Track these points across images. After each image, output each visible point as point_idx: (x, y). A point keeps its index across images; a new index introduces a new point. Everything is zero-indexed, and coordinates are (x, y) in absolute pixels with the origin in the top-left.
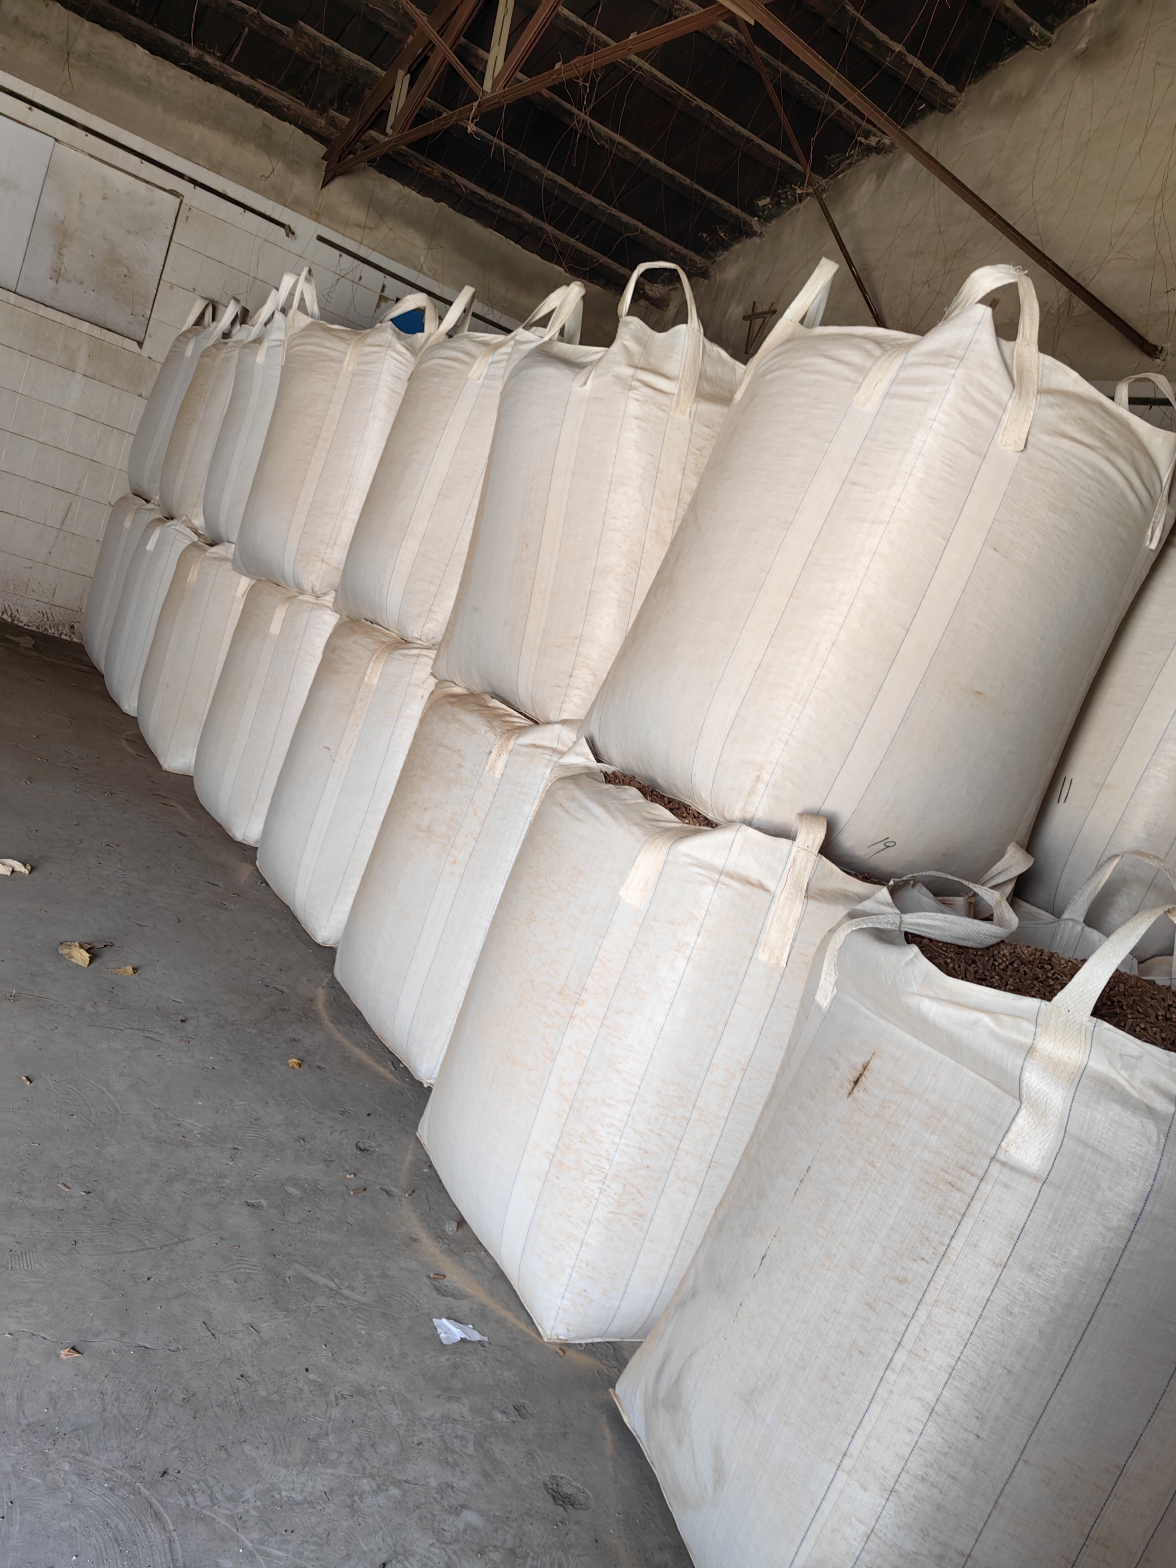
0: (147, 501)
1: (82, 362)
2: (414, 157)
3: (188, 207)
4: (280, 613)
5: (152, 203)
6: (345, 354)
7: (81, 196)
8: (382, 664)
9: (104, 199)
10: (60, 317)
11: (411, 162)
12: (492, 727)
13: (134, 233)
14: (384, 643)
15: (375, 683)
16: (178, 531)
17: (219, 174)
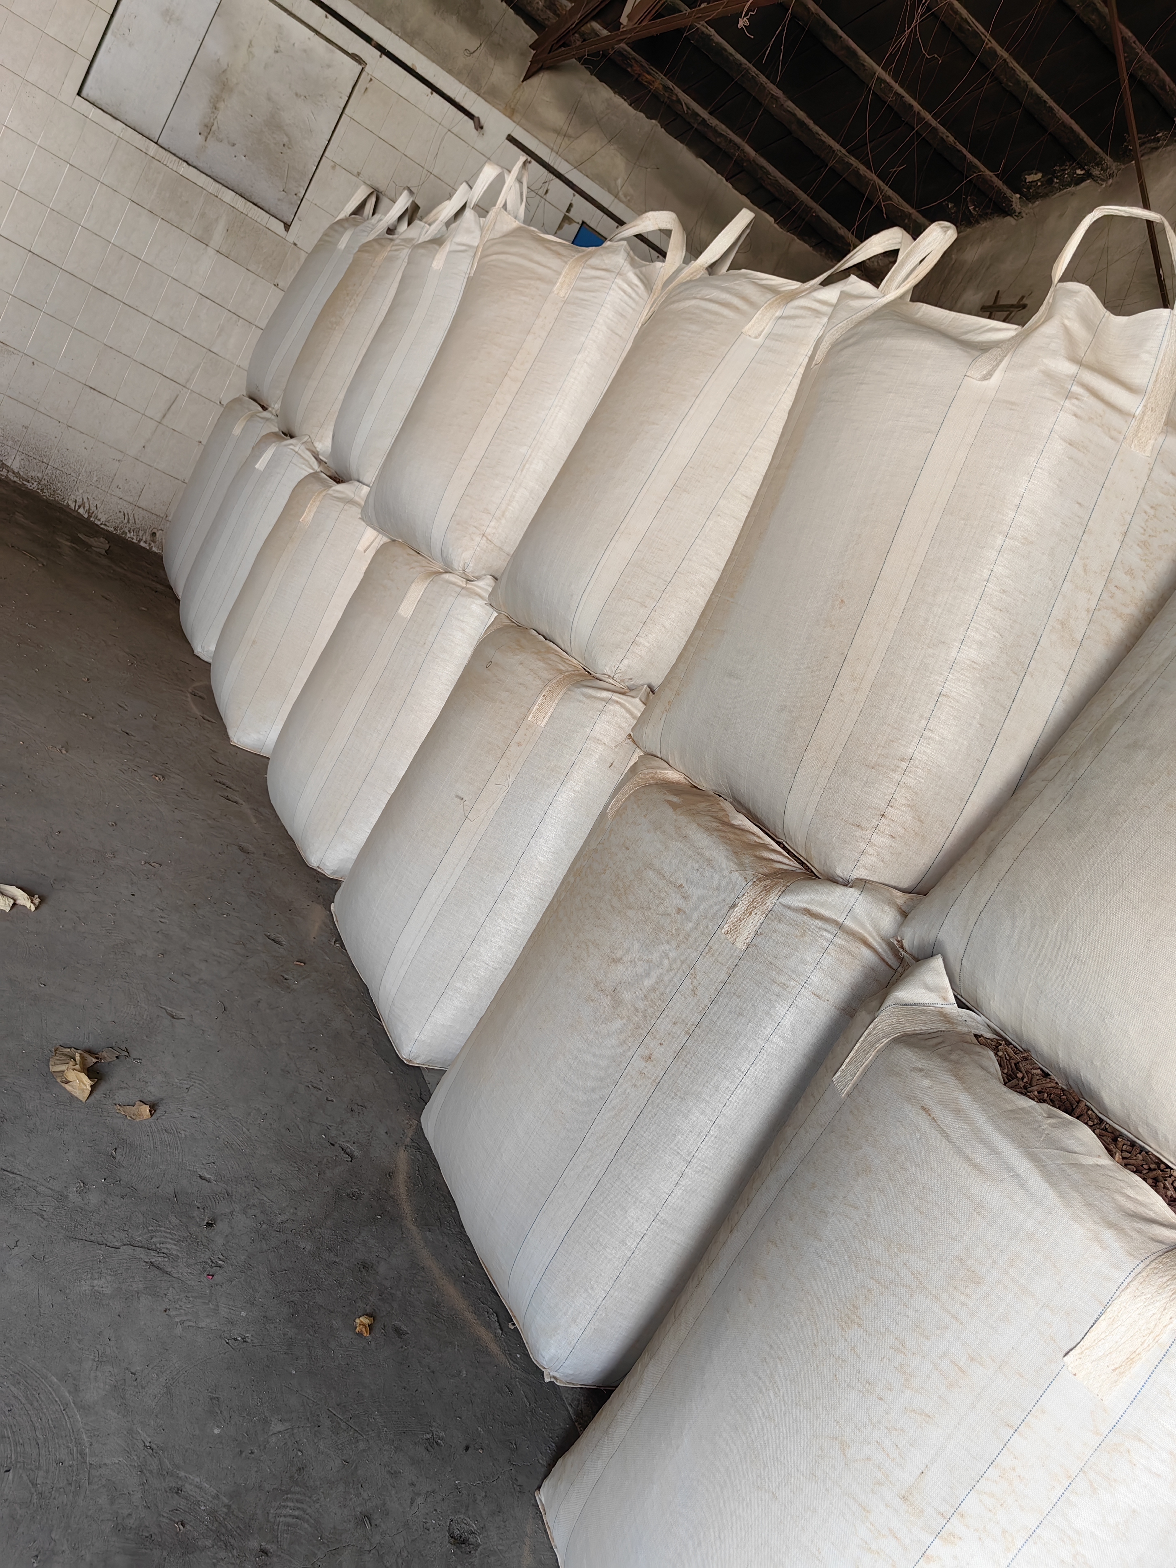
0: (264, 408)
1: (218, 237)
2: (636, 61)
3: (369, 77)
4: (416, 591)
5: (329, 66)
6: (559, 274)
7: (251, 44)
8: (556, 701)
9: (277, 52)
10: (202, 180)
11: (632, 66)
12: (741, 865)
13: (303, 97)
14: (561, 672)
15: (543, 725)
16: (297, 452)
17: (411, 45)
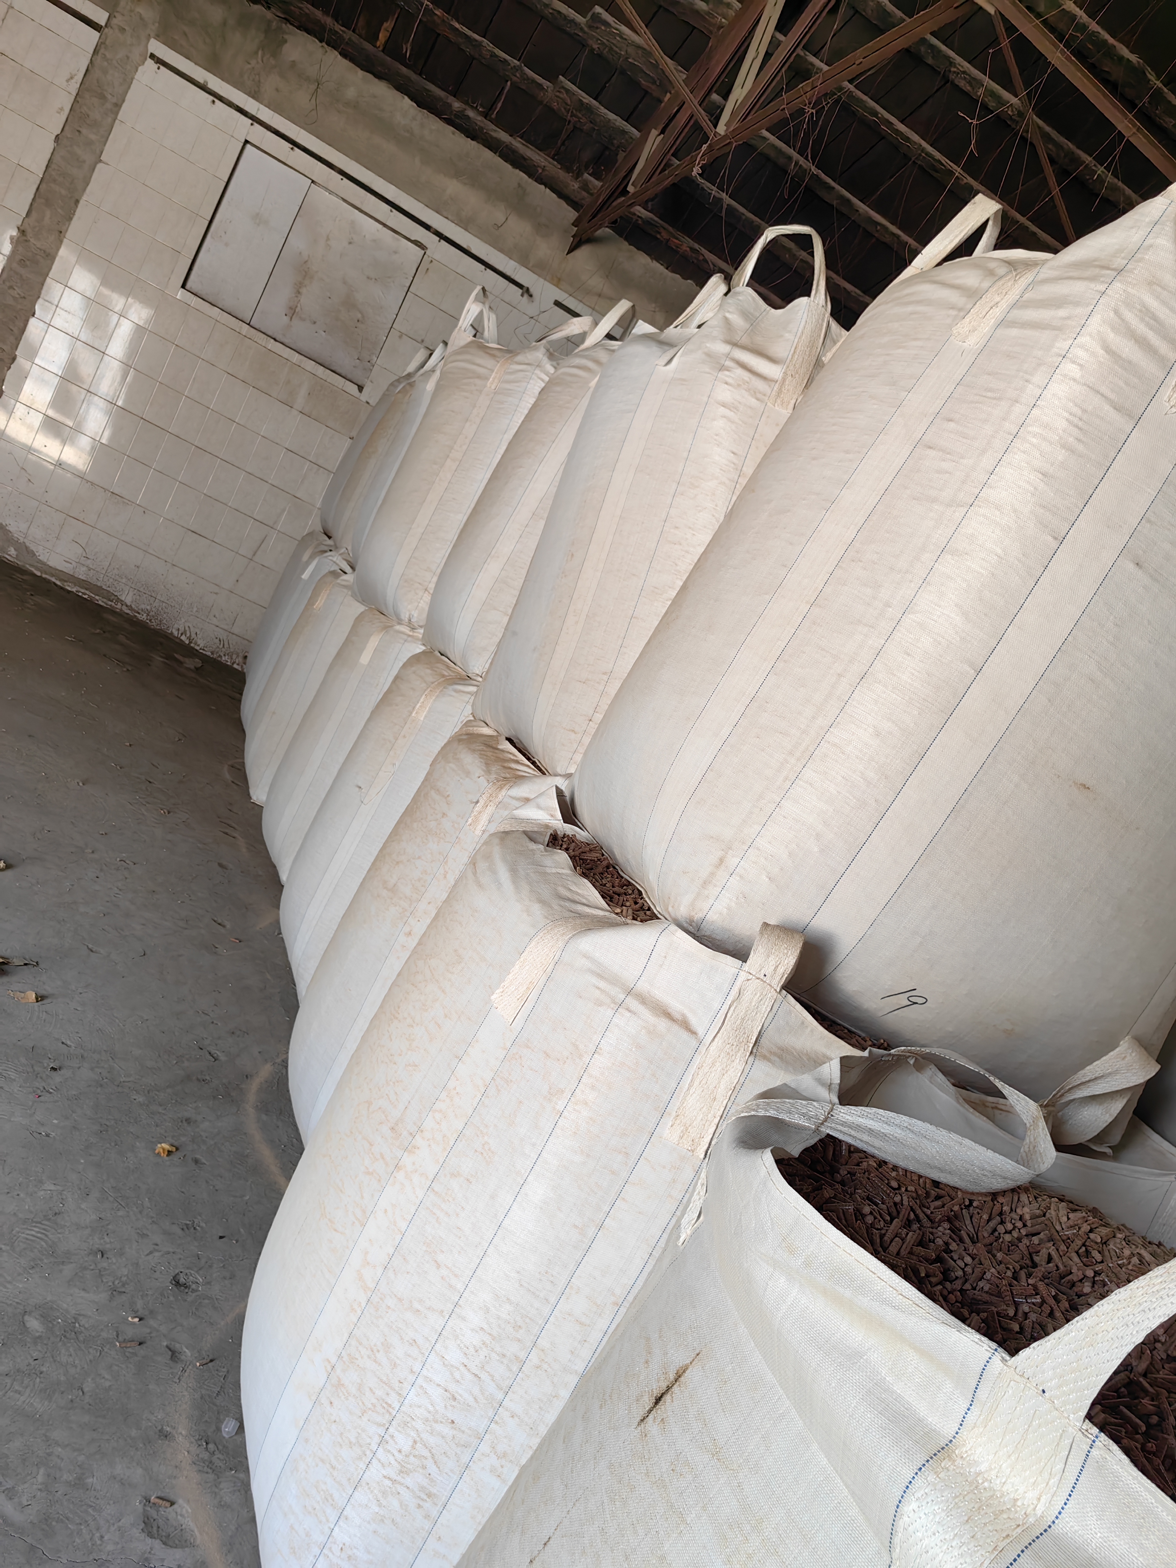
1: (300, 401)
2: (664, 228)
3: (430, 259)
4: (373, 643)
5: (395, 252)
6: (493, 371)
7: (328, 239)
8: (434, 698)
9: (350, 243)
10: (286, 352)
11: (660, 233)
12: (488, 772)
13: (373, 280)
14: (443, 676)
15: (422, 719)
17: (466, 230)
